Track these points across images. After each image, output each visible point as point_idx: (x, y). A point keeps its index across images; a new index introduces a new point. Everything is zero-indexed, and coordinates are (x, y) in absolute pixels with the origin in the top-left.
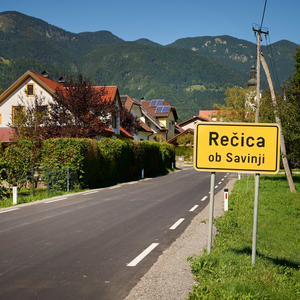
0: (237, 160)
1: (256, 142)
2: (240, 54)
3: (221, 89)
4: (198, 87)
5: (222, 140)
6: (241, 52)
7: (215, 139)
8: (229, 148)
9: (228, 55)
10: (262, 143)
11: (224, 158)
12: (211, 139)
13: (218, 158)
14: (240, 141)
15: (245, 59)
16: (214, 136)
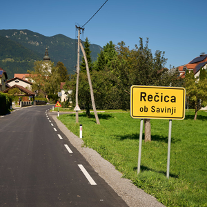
0: (158, 111)
1: (170, 99)
2: (34, 41)
3: (24, 61)
4: (10, 60)
5: (149, 98)
6: (35, 40)
7: (144, 97)
8: (153, 103)
9: (27, 41)
10: (174, 100)
11: (150, 109)
12: (141, 96)
13: (146, 109)
14: (160, 99)
15: (38, 44)
16: (143, 95)
